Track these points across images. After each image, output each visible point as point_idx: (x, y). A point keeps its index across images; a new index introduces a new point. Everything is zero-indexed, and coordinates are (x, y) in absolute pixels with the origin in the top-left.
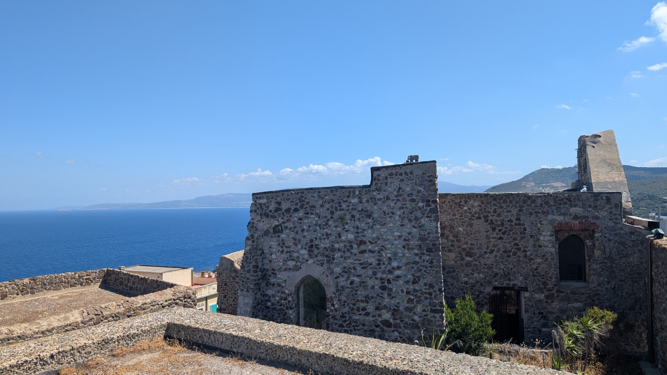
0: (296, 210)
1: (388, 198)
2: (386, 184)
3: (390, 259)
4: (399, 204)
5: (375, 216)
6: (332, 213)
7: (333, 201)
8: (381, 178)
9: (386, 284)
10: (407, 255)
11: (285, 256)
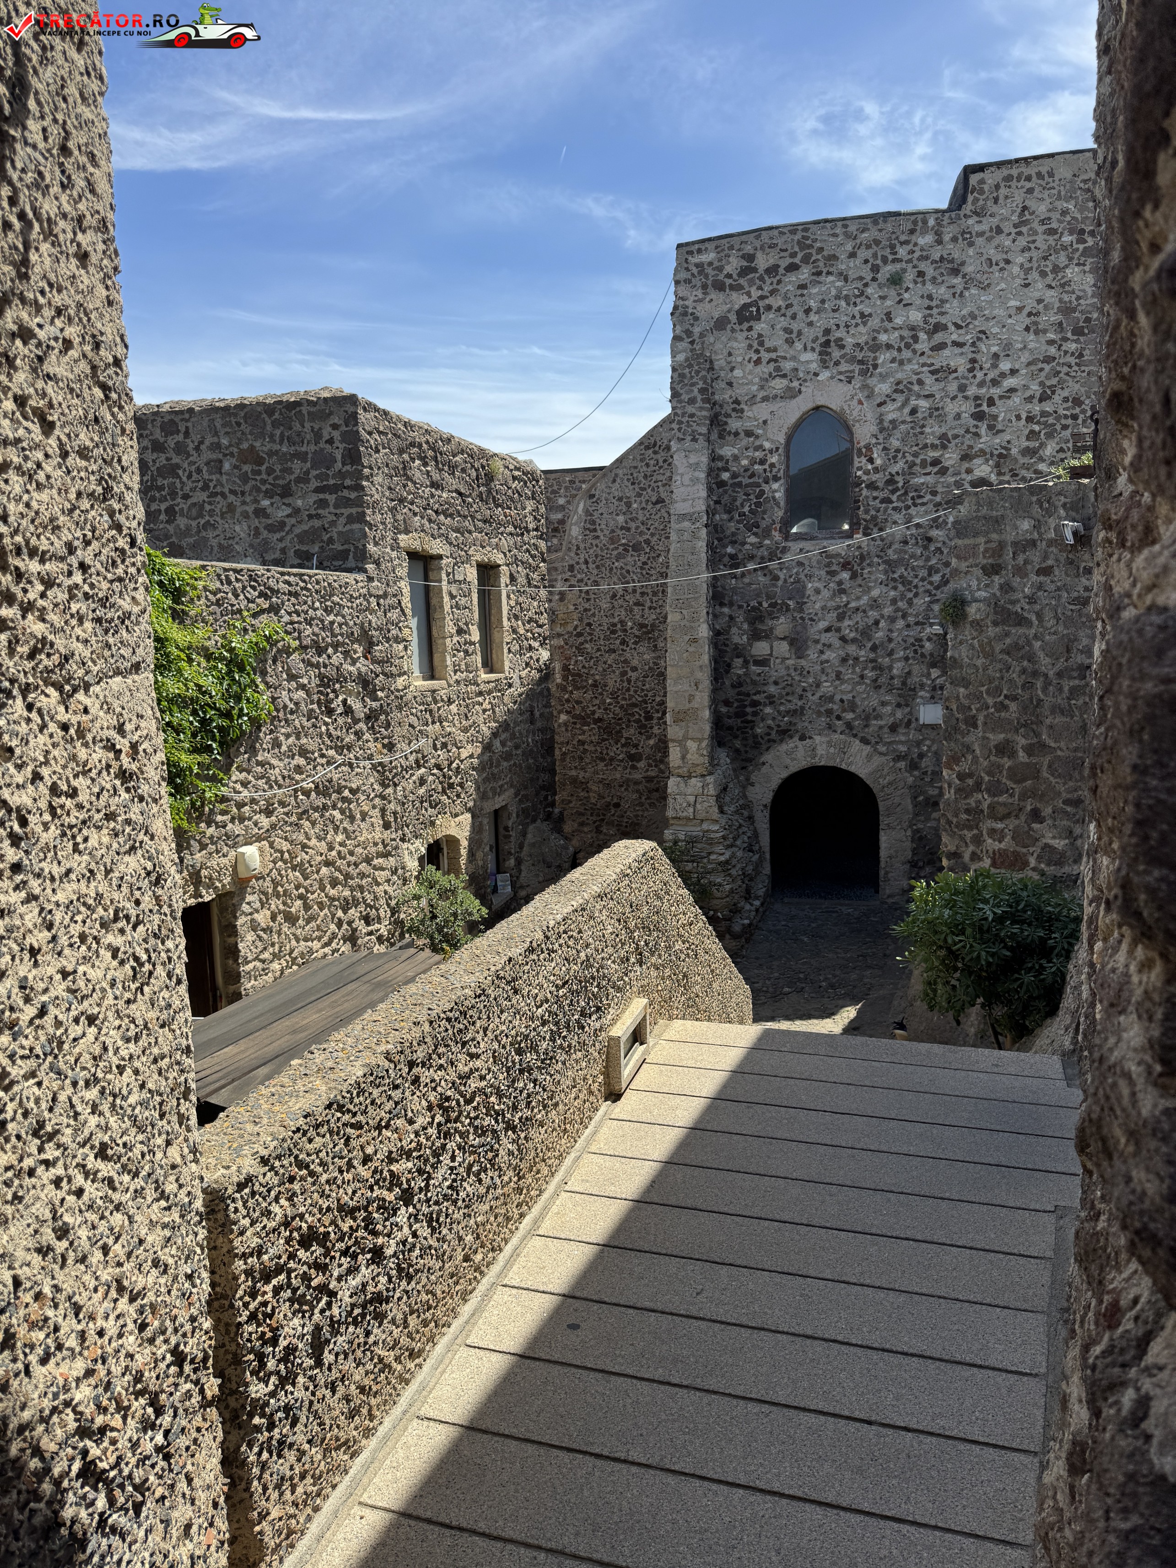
0: (793, 268)
1: (999, 231)
2: (996, 200)
3: (996, 356)
4: (1022, 242)
5: (969, 269)
6: (875, 269)
7: (877, 242)
8: (986, 187)
9: (985, 407)
10: (1032, 345)
11: (765, 369)
